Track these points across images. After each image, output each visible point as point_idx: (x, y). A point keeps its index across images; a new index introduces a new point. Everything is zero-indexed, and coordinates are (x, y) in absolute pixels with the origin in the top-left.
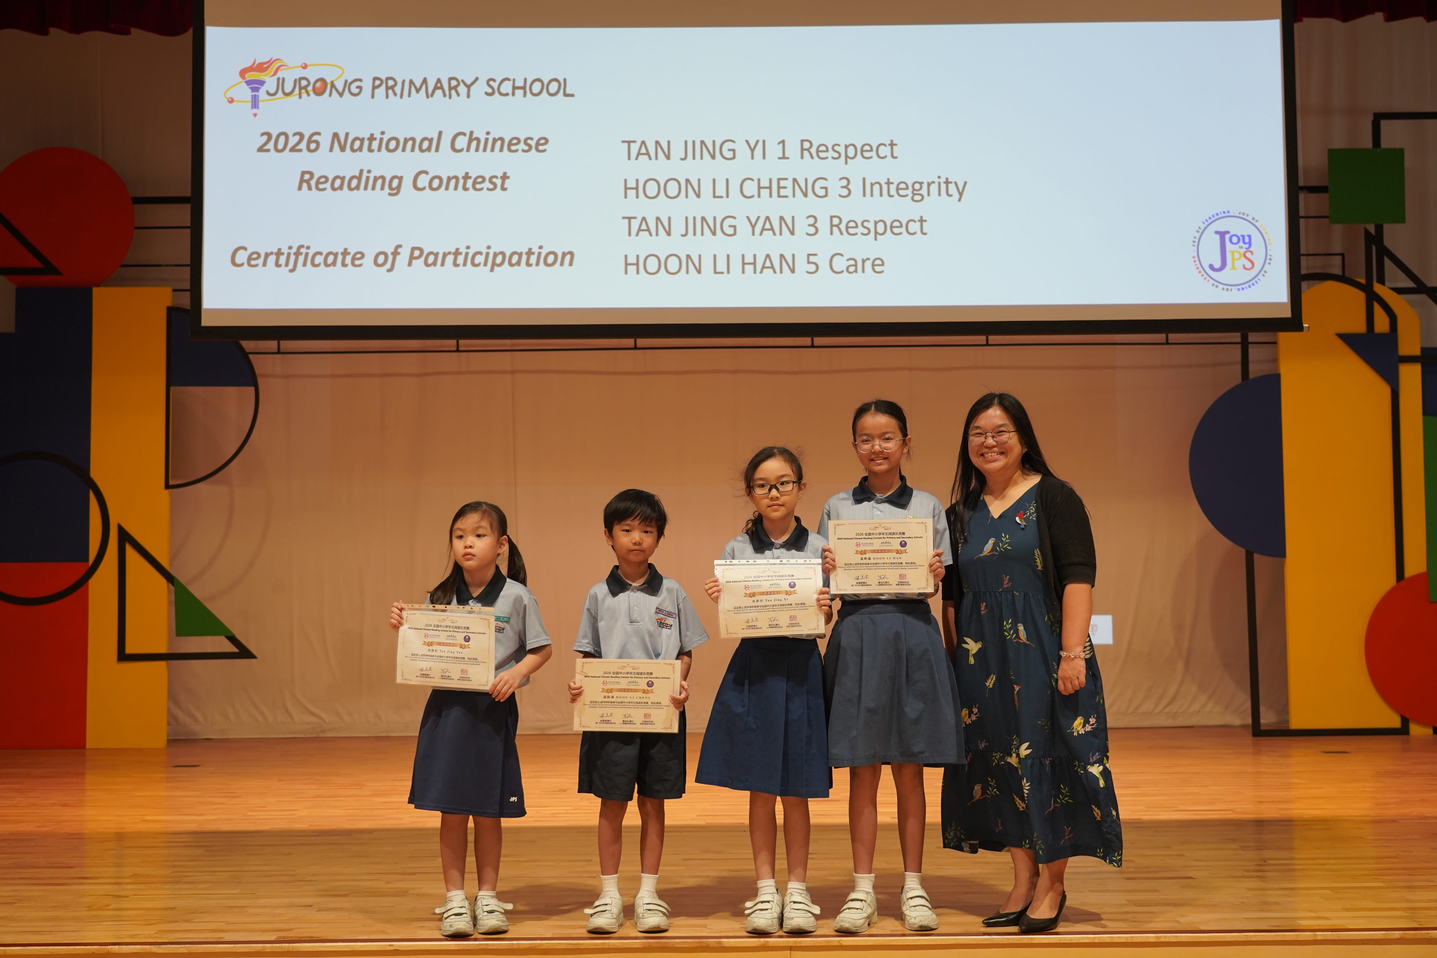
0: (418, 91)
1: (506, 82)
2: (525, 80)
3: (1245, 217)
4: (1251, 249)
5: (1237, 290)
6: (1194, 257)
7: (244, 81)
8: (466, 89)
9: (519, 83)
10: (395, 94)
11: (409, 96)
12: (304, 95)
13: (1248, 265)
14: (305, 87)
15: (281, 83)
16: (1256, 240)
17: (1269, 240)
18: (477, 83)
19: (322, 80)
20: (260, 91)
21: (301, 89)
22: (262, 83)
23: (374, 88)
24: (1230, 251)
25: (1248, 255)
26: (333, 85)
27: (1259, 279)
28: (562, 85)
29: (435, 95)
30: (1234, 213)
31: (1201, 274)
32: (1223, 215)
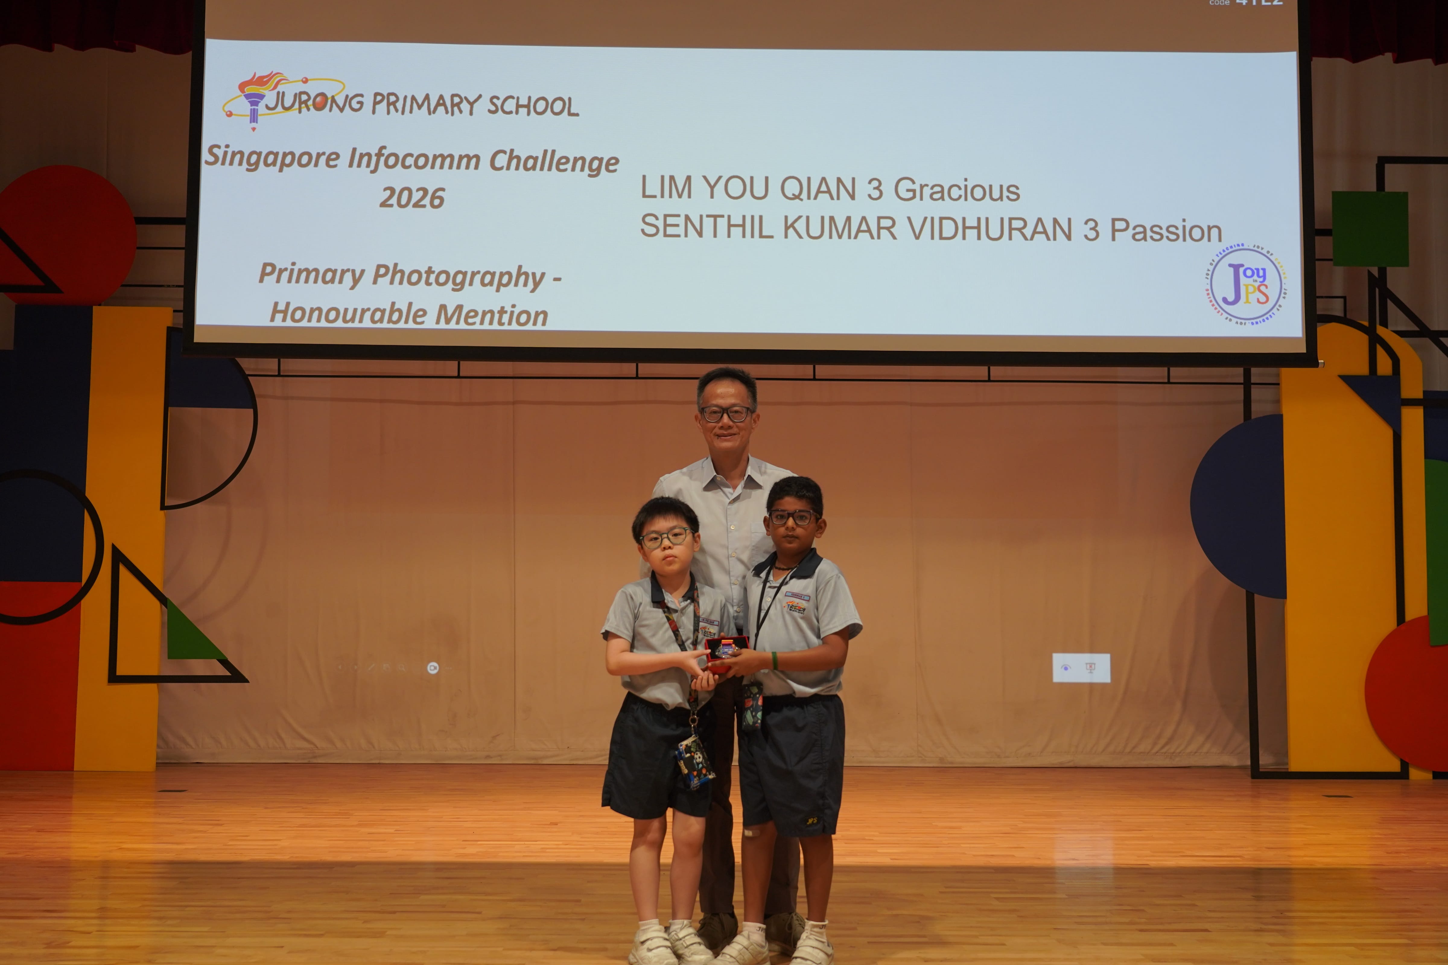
0: (420, 107)
1: (510, 100)
2: (530, 98)
3: (1259, 250)
4: (1265, 283)
5: (1250, 324)
6: (1207, 290)
7: (243, 95)
8: (469, 106)
9: (523, 101)
10: (397, 110)
11: (411, 112)
12: (304, 110)
13: (1263, 299)
14: (306, 102)
15: (281, 97)
16: (1272, 273)
17: (1284, 273)
18: (480, 100)
19: (323, 95)
20: (260, 104)
21: (300, 103)
22: (262, 97)
23: (375, 103)
24: (1244, 285)
25: (1263, 288)
26: (333, 100)
27: (1273, 313)
28: (567, 104)
29: (437, 112)
30: (1248, 246)
31: (1214, 307)
32: (1237, 248)
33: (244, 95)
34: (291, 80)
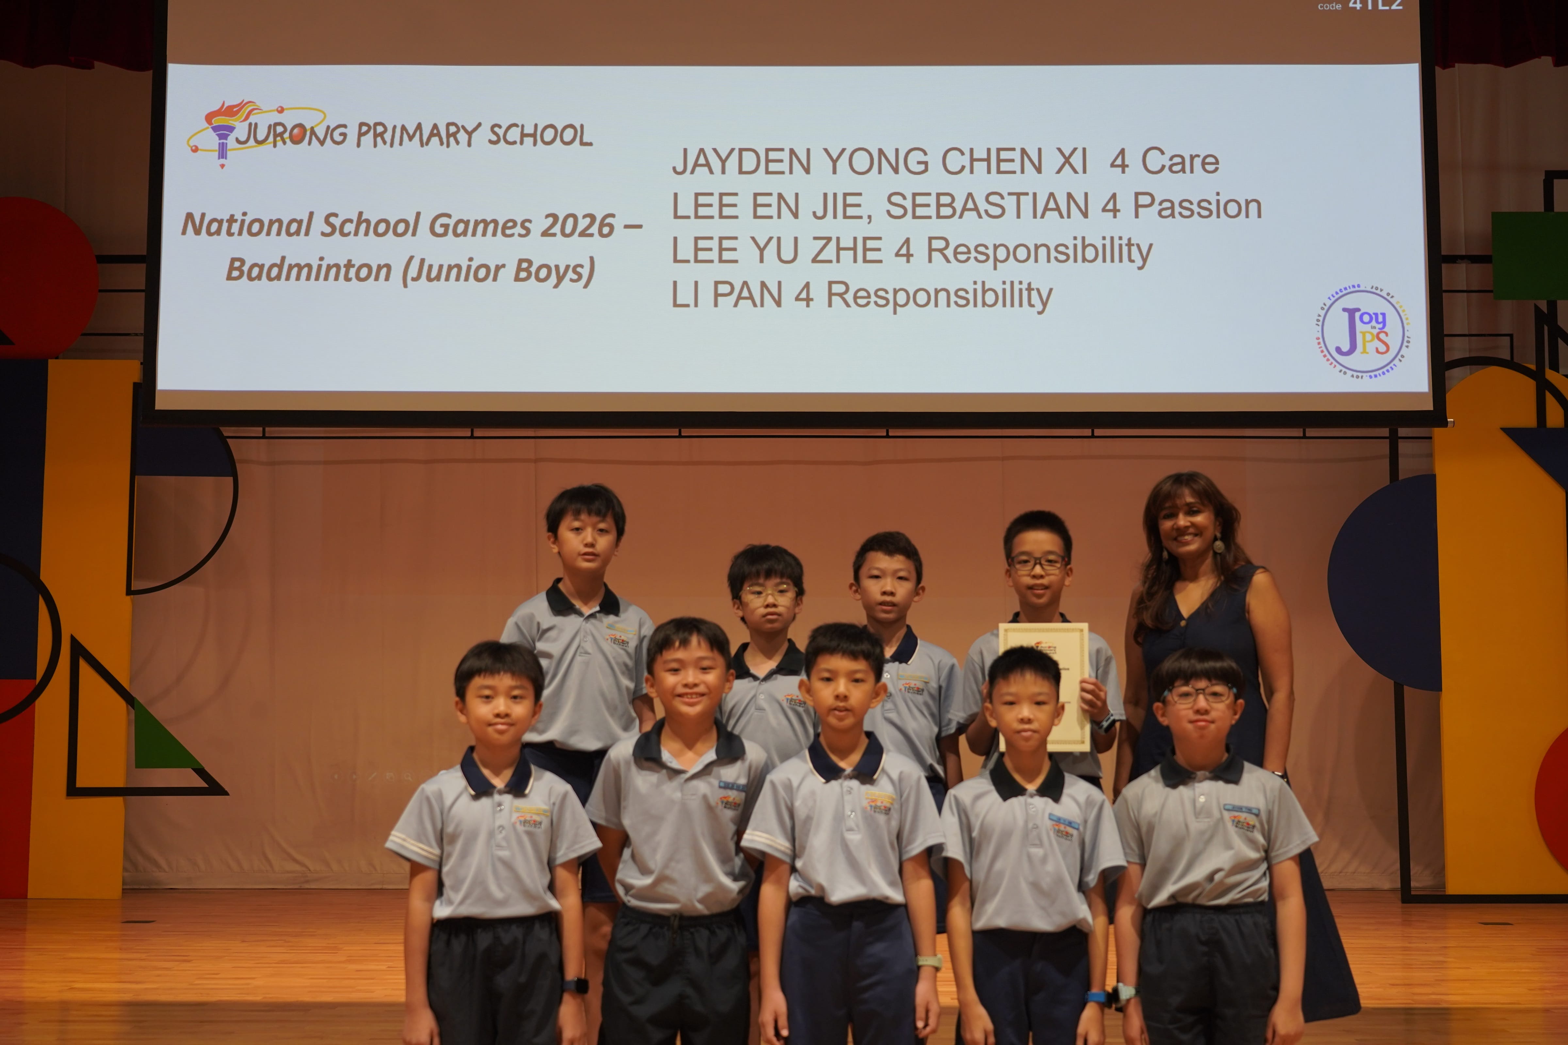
0: (411, 138)
1: (514, 129)
2: (536, 126)
3: (1378, 292)
4: (1385, 330)
5: (1368, 377)
6: (1318, 339)
7: (210, 127)
8: (467, 136)
9: (529, 130)
10: (385, 142)
11: (401, 144)
12: (280, 143)
13: (1382, 348)
14: (281, 135)
15: (253, 129)
16: (1392, 318)
17: (1407, 319)
18: (480, 129)
19: (301, 126)
20: (229, 138)
21: (275, 136)
22: (231, 129)
23: (361, 135)
24: (1361, 332)
25: (1382, 336)
26: (313, 132)
27: (1394, 365)
28: (579, 132)
29: (431, 143)
30: (1365, 287)
31: (1326, 358)
32: (1352, 289)
33: (212, 128)
34: (264, 110)
